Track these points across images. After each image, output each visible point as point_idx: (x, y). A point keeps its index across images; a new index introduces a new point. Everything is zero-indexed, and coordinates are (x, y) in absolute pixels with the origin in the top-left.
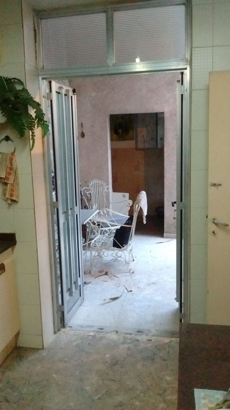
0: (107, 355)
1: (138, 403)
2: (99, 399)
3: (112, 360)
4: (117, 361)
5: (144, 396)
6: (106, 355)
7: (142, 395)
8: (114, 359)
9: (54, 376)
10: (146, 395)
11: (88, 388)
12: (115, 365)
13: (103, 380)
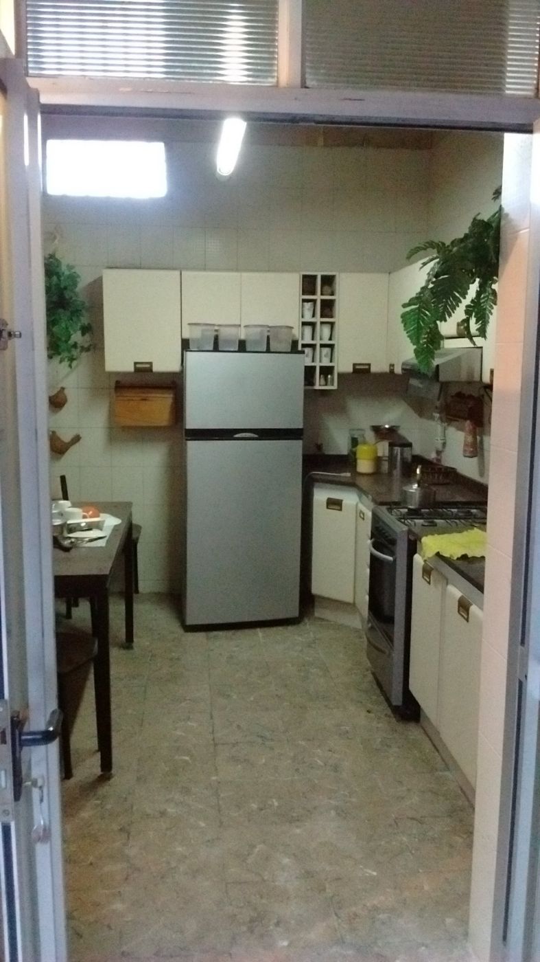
0: (285, 943)
1: (180, 849)
2: (254, 846)
3: (266, 931)
4: (251, 931)
5: (168, 863)
6: (289, 946)
7: (173, 864)
8: (262, 936)
9: (375, 874)
10: (164, 865)
11: (286, 861)
12: (252, 921)
13: (264, 881)
